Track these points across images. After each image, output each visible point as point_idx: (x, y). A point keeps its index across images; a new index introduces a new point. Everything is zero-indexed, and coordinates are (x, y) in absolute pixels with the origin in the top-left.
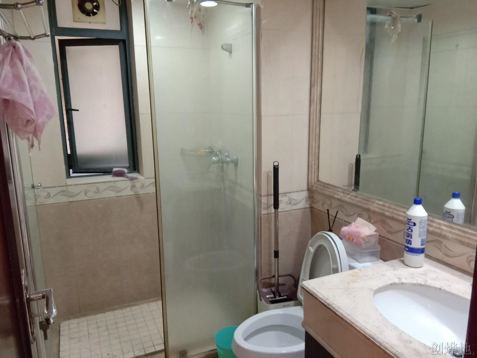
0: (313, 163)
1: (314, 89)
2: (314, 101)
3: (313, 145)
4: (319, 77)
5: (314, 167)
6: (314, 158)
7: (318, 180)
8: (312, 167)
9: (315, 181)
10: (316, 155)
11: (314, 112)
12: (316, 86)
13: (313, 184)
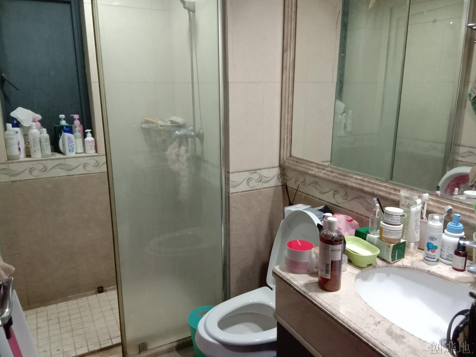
0: (286, 136)
1: (287, 54)
2: (286, 67)
3: (285, 117)
4: (293, 40)
5: (286, 142)
6: (286, 131)
7: (291, 156)
8: (284, 141)
9: (288, 156)
10: (289, 128)
11: (286, 79)
12: (289, 50)
13: (285, 159)
